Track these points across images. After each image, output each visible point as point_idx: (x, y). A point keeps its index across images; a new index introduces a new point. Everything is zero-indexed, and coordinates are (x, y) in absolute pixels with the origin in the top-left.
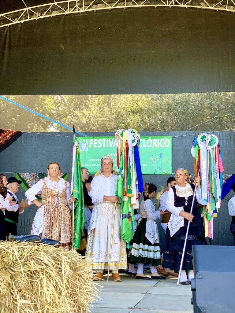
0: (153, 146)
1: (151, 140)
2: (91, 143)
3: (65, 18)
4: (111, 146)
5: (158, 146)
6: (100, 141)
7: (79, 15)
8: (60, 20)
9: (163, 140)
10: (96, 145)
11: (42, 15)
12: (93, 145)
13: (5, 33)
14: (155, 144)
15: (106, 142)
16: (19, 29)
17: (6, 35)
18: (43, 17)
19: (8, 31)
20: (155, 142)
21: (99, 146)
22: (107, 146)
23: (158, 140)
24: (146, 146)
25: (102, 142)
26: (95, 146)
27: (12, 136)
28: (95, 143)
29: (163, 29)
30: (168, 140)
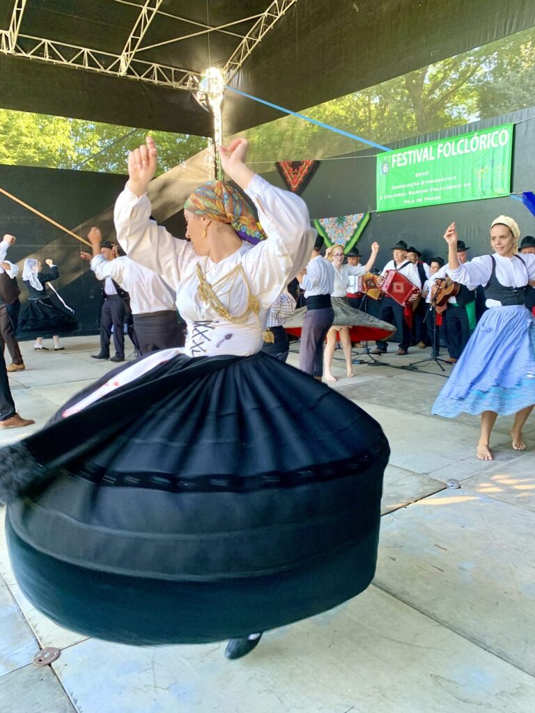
0: (481, 148)
1: (477, 138)
2: (394, 161)
4: (419, 160)
5: (489, 147)
6: (406, 156)
10: (401, 162)
12: (396, 163)
14: (483, 145)
15: (412, 154)
20: (483, 139)
21: (404, 164)
22: (414, 162)
23: (489, 135)
24: (469, 151)
25: (407, 156)
26: (399, 165)
28: (399, 160)
30: (505, 131)
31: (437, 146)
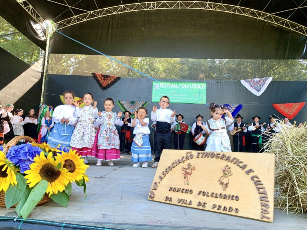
0: (196, 88)
1: (194, 85)
2: (160, 85)
3: (145, 13)
4: (172, 87)
5: (198, 88)
7: (153, 11)
8: (142, 13)
9: (201, 84)
10: (163, 86)
11: (131, 10)
13: (109, 19)
15: (169, 85)
16: (117, 17)
17: (110, 20)
18: (132, 11)
19: (111, 18)
20: (196, 85)
21: (165, 87)
22: (170, 87)
23: (198, 85)
24: (191, 88)
25: (167, 85)
27: (114, 80)
29: (201, 22)
30: (204, 85)
31: (179, 84)
